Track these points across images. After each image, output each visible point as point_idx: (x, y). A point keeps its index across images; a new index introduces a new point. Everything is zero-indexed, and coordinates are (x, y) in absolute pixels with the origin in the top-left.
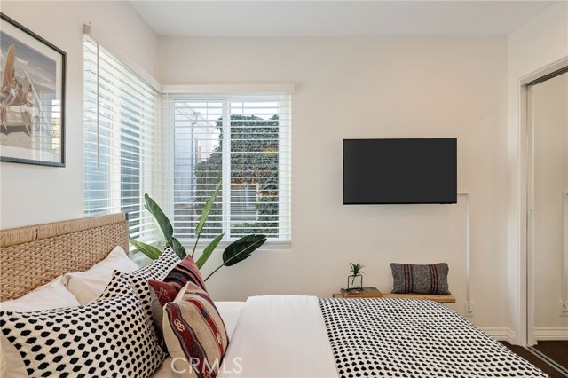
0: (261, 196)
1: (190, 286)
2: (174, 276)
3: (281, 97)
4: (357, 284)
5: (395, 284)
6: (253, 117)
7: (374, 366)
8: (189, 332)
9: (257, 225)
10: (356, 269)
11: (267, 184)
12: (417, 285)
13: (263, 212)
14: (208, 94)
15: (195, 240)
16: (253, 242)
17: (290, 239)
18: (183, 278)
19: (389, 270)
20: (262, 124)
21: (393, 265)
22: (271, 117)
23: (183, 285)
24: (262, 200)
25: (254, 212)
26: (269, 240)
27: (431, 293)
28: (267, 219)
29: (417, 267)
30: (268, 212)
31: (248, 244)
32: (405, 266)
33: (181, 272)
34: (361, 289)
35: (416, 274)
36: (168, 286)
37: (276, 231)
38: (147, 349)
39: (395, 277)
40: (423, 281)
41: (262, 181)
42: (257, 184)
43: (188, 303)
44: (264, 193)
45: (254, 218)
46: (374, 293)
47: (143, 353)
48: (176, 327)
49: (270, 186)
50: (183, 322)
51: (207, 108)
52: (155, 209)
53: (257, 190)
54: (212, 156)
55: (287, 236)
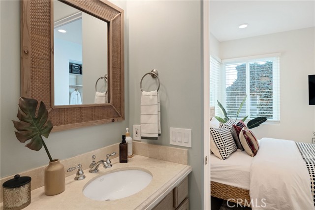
0: (260, 101)
1: (245, 128)
3: (274, 59)
8: (249, 138)
11: (263, 96)
16: (261, 120)
17: (279, 120)
26: (268, 119)
28: (263, 113)
31: (258, 121)
33: (241, 125)
36: (238, 127)
37: (272, 116)
41: (260, 95)
42: (258, 96)
44: (262, 100)
48: (245, 136)
49: (265, 97)
52: (221, 106)
53: (258, 99)
54: (234, 83)
55: (278, 118)
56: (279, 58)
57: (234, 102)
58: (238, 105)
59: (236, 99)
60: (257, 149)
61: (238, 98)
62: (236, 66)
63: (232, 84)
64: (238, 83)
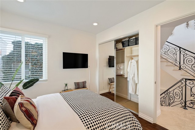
0: (31, 67)
1: (21, 96)
2: (13, 94)
3: (44, 38)
4: (66, 89)
5: (75, 87)
6: (28, 42)
7: (80, 105)
8: (27, 110)
9: (29, 76)
10: (66, 85)
11: (33, 63)
12: (80, 87)
13: (32, 72)
14: (16, 33)
15: (11, 82)
16: (34, 81)
17: (47, 79)
18: (17, 94)
19: (74, 84)
20: (31, 45)
21: (75, 83)
22: (35, 43)
23: (18, 96)
24: (32, 68)
25: (29, 72)
26: (40, 80)
27: (83, 88)
28: (34, 74)
29: (80, 82)
30: (34, 72)
32: (77, 83)
33: (16, 93)
34: (67, 90)
35: (80, 84)
36: (13, 98)
37: (42, 77)
38: (6, 121)
39: (75, 85)
40: (81, 85)
41: (31, 62)
42: (30, 63)
43: (25, 101)
44: (32, 66)
45: (29, 74)
46: (71, 90)
47: (5, 123)
48: (22, 110)
49: (35, 64)
50: (25, 107)
51: (15, 38)
53: (30, 65)
54: (10, 53)
55: (46, 78)
56: (47, 39)
57: (10, 68)
58: (14, 70)
59: (12, 65)
60: (36, 118)
61: (14, 64)
62: (12, 41)
63: (9, 54)
64: (14, 53)
